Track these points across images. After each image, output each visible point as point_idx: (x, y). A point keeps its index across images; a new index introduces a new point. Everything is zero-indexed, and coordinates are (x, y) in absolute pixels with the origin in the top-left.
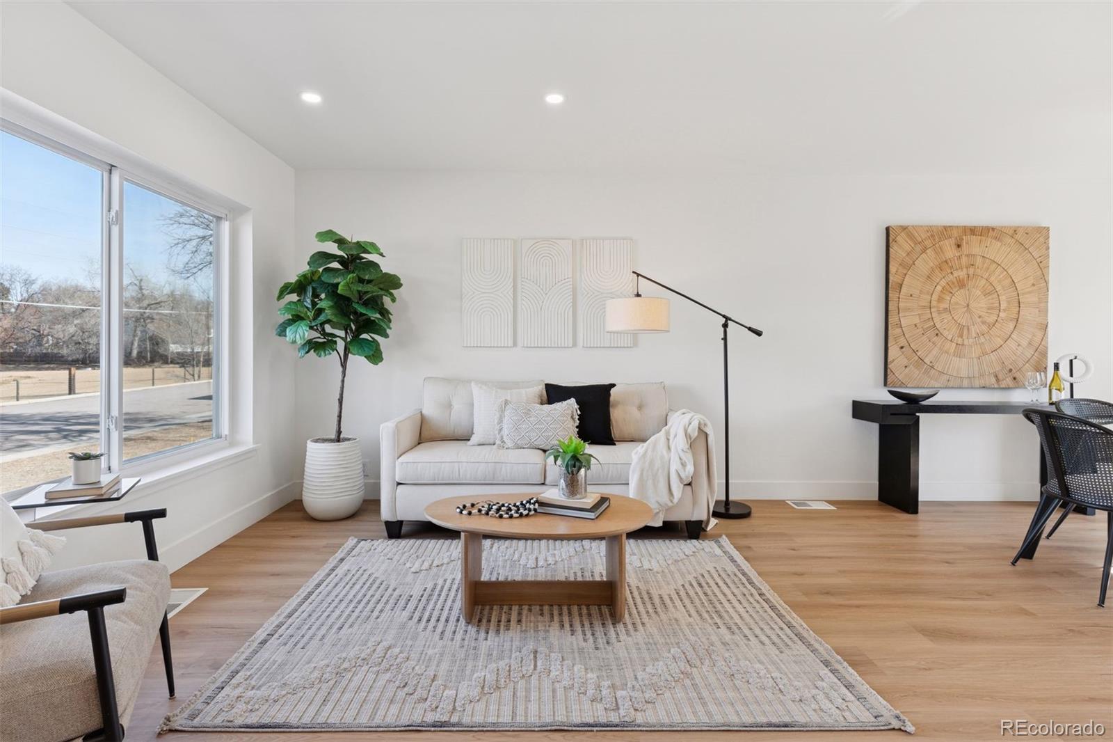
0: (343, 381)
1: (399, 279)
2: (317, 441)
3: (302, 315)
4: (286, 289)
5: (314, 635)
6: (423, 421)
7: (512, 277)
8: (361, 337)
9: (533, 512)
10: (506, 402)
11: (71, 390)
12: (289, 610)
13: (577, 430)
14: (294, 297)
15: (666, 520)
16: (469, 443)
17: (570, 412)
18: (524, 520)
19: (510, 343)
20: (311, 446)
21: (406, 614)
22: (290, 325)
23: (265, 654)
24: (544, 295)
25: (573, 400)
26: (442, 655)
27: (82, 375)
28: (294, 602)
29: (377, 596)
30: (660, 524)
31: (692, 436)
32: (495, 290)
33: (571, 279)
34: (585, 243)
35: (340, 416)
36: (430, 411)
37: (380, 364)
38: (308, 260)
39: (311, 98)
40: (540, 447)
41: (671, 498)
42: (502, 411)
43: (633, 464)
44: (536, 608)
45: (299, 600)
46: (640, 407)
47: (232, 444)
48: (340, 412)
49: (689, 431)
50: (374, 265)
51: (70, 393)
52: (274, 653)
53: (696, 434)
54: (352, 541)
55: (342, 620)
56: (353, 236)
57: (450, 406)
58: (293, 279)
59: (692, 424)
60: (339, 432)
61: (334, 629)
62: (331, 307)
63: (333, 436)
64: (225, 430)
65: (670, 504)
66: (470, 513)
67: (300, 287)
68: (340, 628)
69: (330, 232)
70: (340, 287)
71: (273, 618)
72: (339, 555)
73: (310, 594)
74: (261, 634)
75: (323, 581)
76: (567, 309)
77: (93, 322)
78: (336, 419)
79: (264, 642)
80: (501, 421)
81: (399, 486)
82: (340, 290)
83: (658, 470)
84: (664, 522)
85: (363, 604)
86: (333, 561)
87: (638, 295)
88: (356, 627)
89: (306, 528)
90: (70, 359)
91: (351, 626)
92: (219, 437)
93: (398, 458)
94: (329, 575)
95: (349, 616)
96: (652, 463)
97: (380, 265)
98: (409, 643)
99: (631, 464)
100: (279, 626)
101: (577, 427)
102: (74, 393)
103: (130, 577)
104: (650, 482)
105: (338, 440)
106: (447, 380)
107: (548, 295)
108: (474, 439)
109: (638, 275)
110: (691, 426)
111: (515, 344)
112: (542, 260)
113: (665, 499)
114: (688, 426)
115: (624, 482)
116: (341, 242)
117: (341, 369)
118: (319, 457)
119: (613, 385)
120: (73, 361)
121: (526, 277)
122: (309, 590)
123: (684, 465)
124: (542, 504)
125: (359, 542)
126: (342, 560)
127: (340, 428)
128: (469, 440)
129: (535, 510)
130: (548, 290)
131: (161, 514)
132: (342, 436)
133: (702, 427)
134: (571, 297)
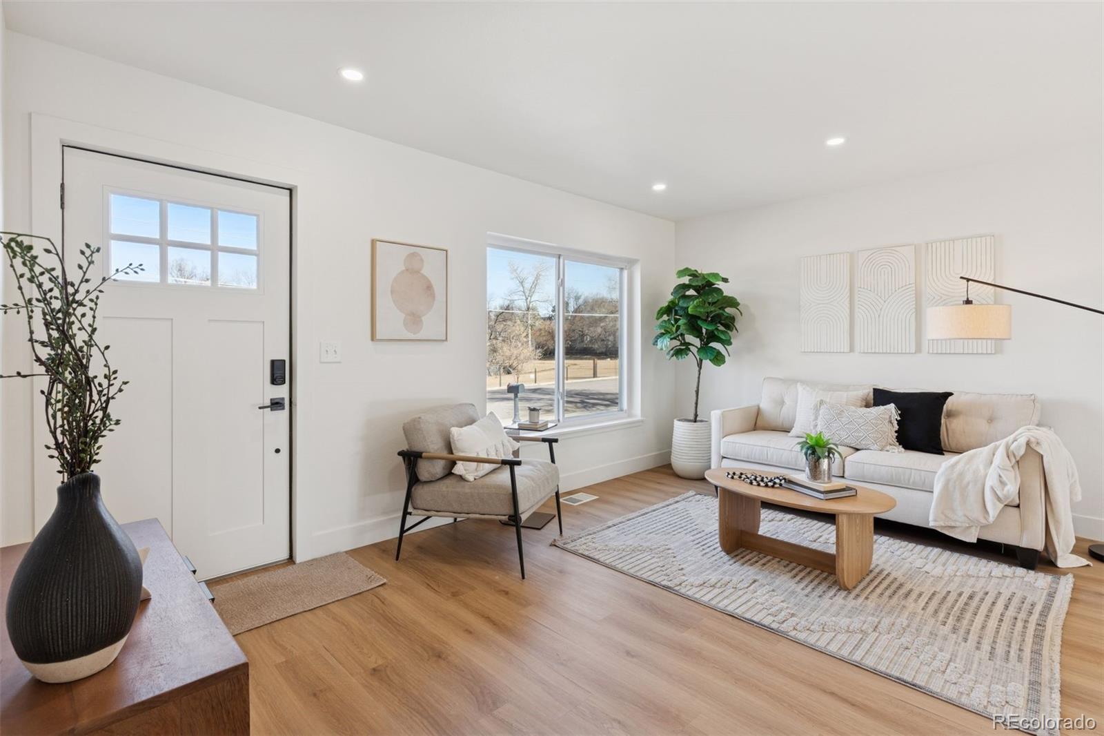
0: (699, 378)
1: (736, 300)
2: (679, 420)
3: (669, 330)
4: (662, 312)
5: (635, 532)
6: (759, 412)
7: (848, 287)
8: (710, 345)
9: (778, 486)
10: (822, 402)
11: (595, 375)
12: (630, 517)
13: (896, 434)
14: (665, 317)
15: (980, 538)
16: (790, 434)
17: (888, 417)
18: (769, 490)
19: (847, 349)
20: (677, 423)
21: (692, 538)
22: (660, 337)
23: (606, 532)
24: (882, 302)
25: (892, 406)
26: (695, 562)
27: (602, 364)
28: (634, 515)
29: (683, 525)
30: (975, 541)
31: (1016, 454)
32: (830, 301)
33: (914, 285)
34: (930, 247)
35: (696, 404)
36: (765, 405)
37: (722, 366)
38: (672, 291)
39: (659, 187)
40: (852, 445)
41: (987, 516)
42: (817, 410)
43: (938, 474)
44: (784, 562)
45: (639, 514)
46: (991, 420)
47: (630, 416)
48: (697, 400)
49: (1012, 447)
50: (719, 291)
51: (594, 377)
52: (611, 533)
53: (1022, 451)
54: (691, 493)
55: (654, 530)
56: (704, 269)
57: (782, 403)
58: (665, 304)
59: (1019, 440)
60: (696, 416)
61: (647, 532)
62: (685, 324)
63: (692, 417)
64: (625, 406)
65: (984, 521)
66: (732, 478)
67: (669, 310)
68: (651, 533)
69: (687, 269)
70: (689, 310)
71: (620, 519)
72: (677, 499)
73: (647, 513)
74: (610, 523)
75: (657, 509)
76: (910, 313)
77: (611, 324)
78: (694, 405)
79: (610, 527)
80: (816, 418)
81: (724, 460)
82: (690, 311)
83: (968, 483)
84: (978, 539)
85: (671, 526)
86: (671, 501)
87: (968, 302)
88: (659, 535)
89: (672, 480)
90: (598, 352)
91: (656, 534)
92: (622, 410)
93: (723, 438)
94: (664, 507)
95: (660, 529)
96: (961, 475)
97: (723, 290)
98: (682, 551)
99: (935, 473)
100: (620, 523)
101: (896, 432)
102: (597, 377)
103: (539, 466)
104: (957, 495)
105: (695, 421)
106: (783, 381)
107: (887, 302)
108: (793, 432)
109: (968, 280)
110: (1015, 443)
111: (852, 350)
112: (880, 269)
113: (977, 514)
114: (1013, 443)
115: (928, 490)
116: (694, 275)
117: (698, 369)
118: (682, 431)
119: (951, 394)
120: (599, 353)
121: (862, 287)
122: (647, 511)
123: (1003, 483)
124: (790, 482)
125: (695, 495)
126: (677, 502)
127: (696, 412)
128: (789, 432)
129: (781, 485)
130: (887, 297)
131: (556, 441)
132: (698, 419)
133: (1033, 446)
134: (914, 302)
